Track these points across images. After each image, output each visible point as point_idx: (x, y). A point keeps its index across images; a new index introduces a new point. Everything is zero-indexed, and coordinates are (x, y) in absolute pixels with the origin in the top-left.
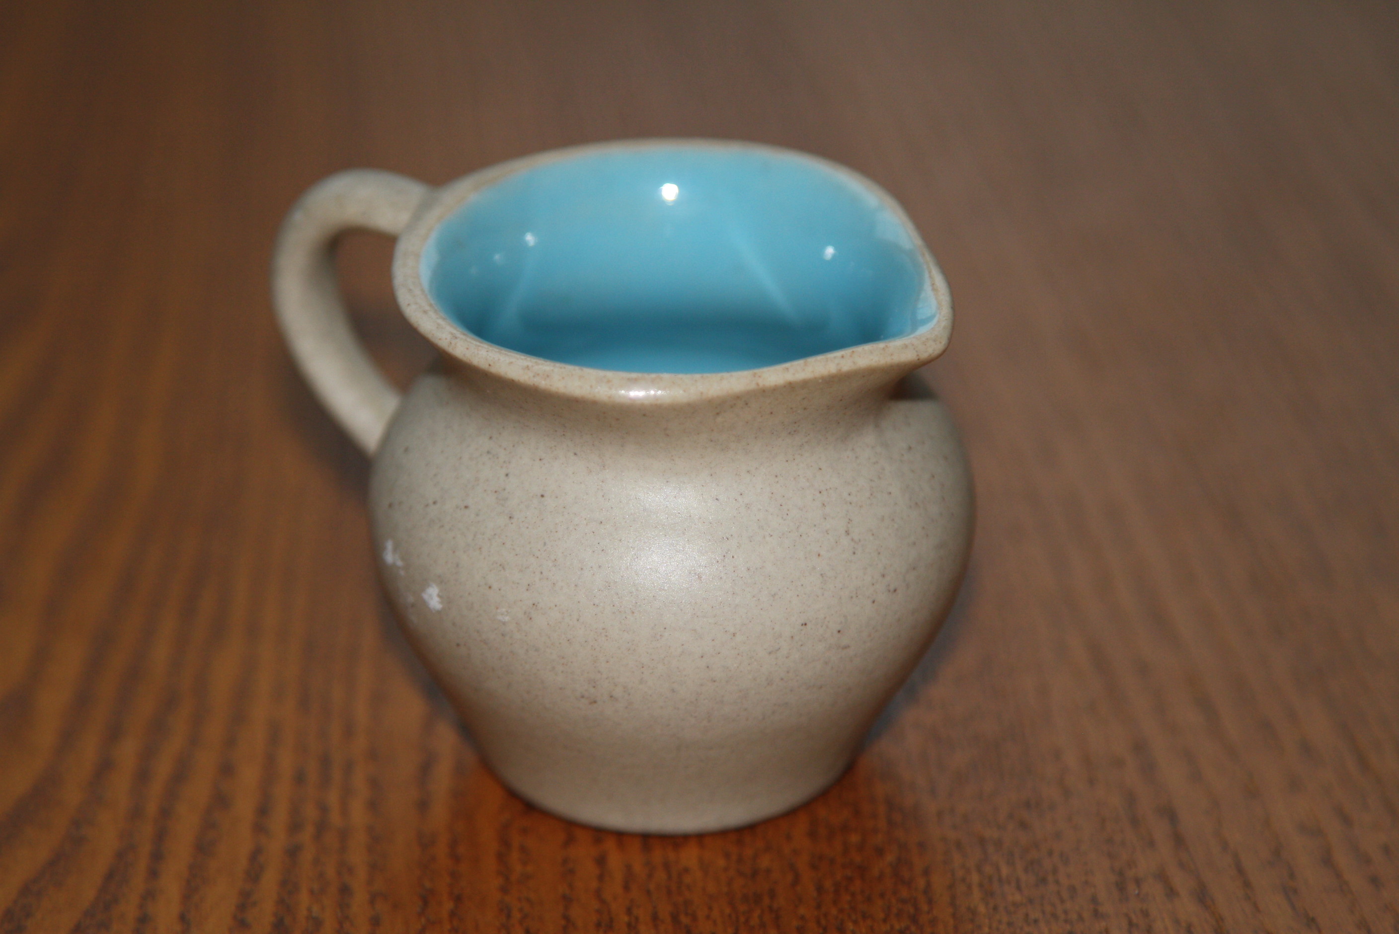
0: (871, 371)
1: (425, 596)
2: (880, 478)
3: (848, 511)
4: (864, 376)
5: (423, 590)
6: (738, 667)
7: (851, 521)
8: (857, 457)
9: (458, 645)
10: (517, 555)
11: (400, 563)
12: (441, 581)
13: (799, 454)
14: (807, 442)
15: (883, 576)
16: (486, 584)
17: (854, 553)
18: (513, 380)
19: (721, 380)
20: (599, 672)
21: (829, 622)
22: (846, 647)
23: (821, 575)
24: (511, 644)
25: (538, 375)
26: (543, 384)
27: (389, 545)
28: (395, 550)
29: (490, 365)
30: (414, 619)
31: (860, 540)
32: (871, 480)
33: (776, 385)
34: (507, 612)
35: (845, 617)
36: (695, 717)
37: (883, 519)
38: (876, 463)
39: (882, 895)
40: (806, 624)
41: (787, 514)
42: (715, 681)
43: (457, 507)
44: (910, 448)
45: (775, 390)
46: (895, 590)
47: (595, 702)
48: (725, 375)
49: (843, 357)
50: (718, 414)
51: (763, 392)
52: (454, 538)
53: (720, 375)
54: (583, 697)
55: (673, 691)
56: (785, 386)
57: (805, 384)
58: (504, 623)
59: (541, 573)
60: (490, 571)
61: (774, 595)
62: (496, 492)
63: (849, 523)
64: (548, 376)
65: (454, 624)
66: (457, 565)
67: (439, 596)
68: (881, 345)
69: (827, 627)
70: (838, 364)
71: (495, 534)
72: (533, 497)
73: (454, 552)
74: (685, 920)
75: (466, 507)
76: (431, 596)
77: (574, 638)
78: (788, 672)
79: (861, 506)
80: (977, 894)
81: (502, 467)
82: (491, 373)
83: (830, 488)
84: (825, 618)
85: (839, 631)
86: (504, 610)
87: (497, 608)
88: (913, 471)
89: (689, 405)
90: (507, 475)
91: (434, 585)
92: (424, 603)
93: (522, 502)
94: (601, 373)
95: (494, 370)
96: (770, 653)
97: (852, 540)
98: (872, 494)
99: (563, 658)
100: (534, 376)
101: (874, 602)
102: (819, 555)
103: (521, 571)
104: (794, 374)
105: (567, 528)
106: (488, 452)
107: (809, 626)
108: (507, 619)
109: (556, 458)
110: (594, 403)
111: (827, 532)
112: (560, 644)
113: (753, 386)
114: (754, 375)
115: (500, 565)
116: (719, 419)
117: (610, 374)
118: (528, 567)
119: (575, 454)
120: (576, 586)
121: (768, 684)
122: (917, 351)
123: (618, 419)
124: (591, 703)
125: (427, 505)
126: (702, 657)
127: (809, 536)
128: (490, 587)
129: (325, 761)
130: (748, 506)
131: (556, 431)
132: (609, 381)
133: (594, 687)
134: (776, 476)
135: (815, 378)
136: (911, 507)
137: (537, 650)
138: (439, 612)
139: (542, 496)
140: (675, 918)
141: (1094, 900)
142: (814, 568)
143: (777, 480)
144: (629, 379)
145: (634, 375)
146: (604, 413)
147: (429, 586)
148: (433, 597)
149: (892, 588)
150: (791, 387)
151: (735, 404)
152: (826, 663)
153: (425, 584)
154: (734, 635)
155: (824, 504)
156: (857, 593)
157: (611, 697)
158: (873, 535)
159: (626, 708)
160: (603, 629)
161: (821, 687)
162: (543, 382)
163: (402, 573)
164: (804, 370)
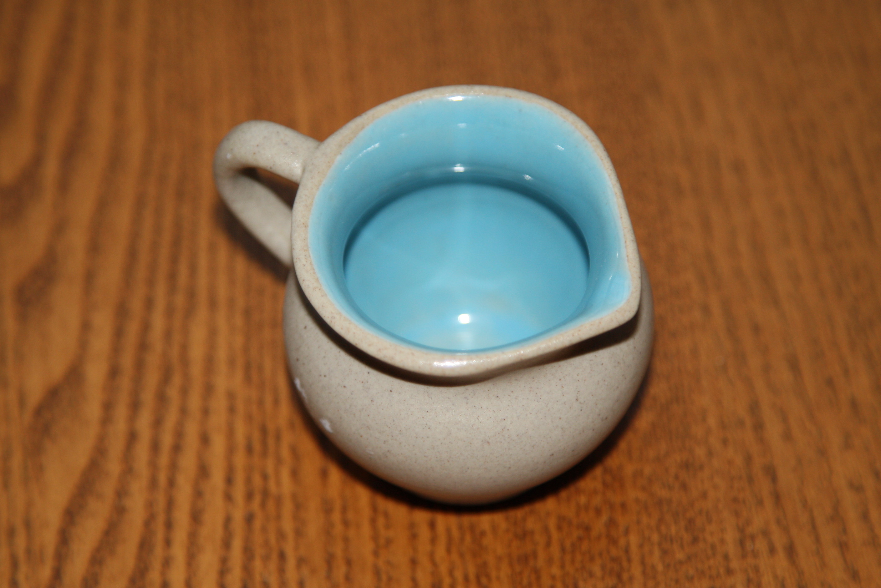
1: (323, 423)
3: (577, 386)
5: (320, 418)
6: (512, 480)
7: (579, 392)
11: (305, 395)
16: (359, 434)
17: (581, 410)
21: (567, 449)
23: (562, 428)
24: (375, 463)
27: (298, 381)
28: (302, 386)
31: (584, 402)
34: (372, 450)
35: (576, 443)
37: (598, 382)
39: (601, 554)
41: (540, 399)
59: (392, 436)
60: (361, 428)
62: (362, 382)
63: (578, 393)
67: (330, 426)
69: (566, 452)
71: (363, 409)
72: (385, 391)
73: (338, 410)
74: (484, 580)
75: (344, 387)
79: (585, 380)
80: (657, 553)
84: (564, 448)
85: (573, 451)
86: (370, 449)
87: (366, 447)
91: (327, 421)
97: (580, 403)
101: (593, 430)
102: (560, 418)
105: (407, 413)
107: (555, 455)
108: (372, 453)
111: (565, 403)
115: (367, 427)
118: (384, 432)
120: (414, 446)
127: (554, 409)
128: (361, 436)
129: (264, 431)
137: (391, 469)
138: (330, 433)
139: (391, 391)
140: (478, 578)
141: (726, 557)
142: (557, 426)
148: (326, 425)
149: (604, 418)
155: (562, 387)
158: (593, 395)
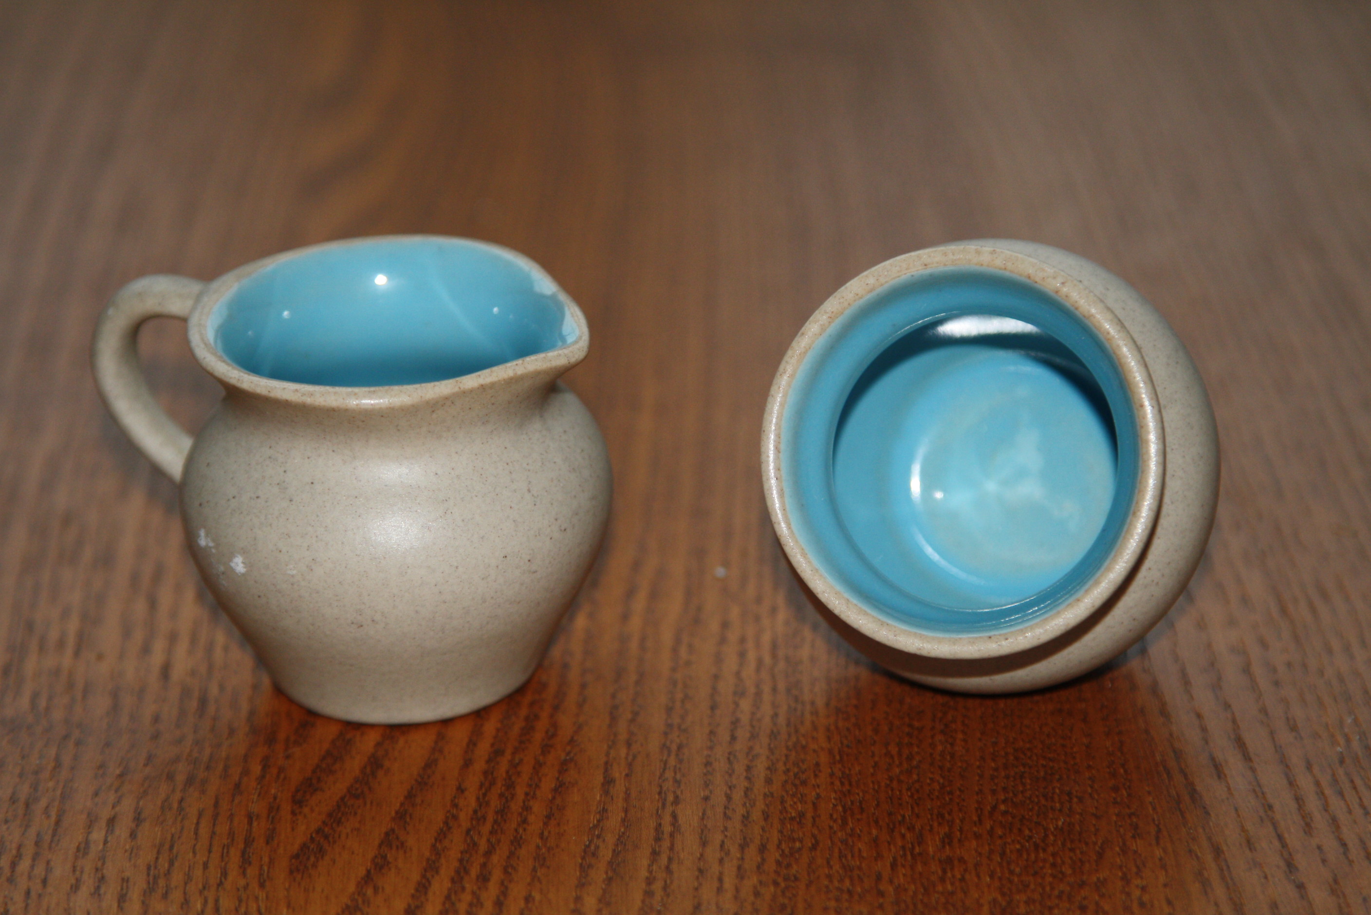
0: (537, 373)
1: (232, 565)
2: (546, 452)
4: (532, 378)
5: (231, 560)
6: (461, 591)
7: (531, 482)
8: (530, 439)
9: (259, 597)
10: (298, 526)
11: (211, 544)
12: (244, 552)
13: (491, 438)
14: (495, 429)
15: (556, 520)
16: (277, 549)
17: (535, 505)
18: (287, 400)
19: (434, 387)
20: (363, 603)
21: (522, 554)
22: (535, 572)
23: (514, 521)
24: (299, 590)
25: (305, 394)
26: (309, 400)
27: (202, 533)
28: (207, 535)
29: (269, 392)
30: (224, 582)
31: (538, 496)
32: (541, 454)
33: (472, 388)
34: (294, 567)
35: (533, 550)
36: (433, 630)
37: (552, 480)
38: (544, 442)
40: (506, 557)
41: (486, 481)
42: (445, 602)
43: (251, 498)
44: (565, 432)
45: (471, 391)
46: (565, 530)
47: (362, 626)
48: (437, 383)
49: (517, 365)
50: (433, 411)
51: (464, 393)
52: (251, 520)
53: (432, 384)
54: (353, 623)
55: (417, 612)
56: (478, 388)
57: (492, 385)
58: (293, 576)
59: (317, 537)
60: (280, 539)
61: (482, 538)
62: (278, 484)
63: (529, 484)
64: (312, 395)
65: (256, 582)
66: (255, 539)
67: (243, 563)
68: (542, 355)
69: (521, 558)
70: (514, 370)
71: (281, 514)
72: (305, 485)
73: (252, 530)
75: (258, 497)
76: (237, 564)
77: (344, 580)
78: (496, 592)
79: (536, 472)
81: (281, 467)
82: (270, 398)
83: (514, 461)
84: (519, 551)
85: (529, 561)
86: (291, 566)
87: (287, 565)
88: (569, 447)
89: (413, 406)
90: (285, 472)
91: (239, 556)
92: (233, 570)
93: (298, 489)
94: (349, 389)
95: (273, 395)
96: (483, 579)
97: (533, 495)
98: (542, 464)
99: (337, 596)
100: (302, 396)
101: (551, 539)
102: (511, 507)
103: (302, 537)
104: (484, 379)
105: (333, 503)
106: (270, 458)
107: (508, 558)
108: (294, 572)
109: (319, 456)
110: (346, 410)
111: (515, 491)
112: (334, 586)
113: (456, 389)
114: (457, 382)
115: (287, 535)
116: (434, 416)
117: (356, 390)
118: (306, 534)
119: (333, 451)
120: (342, 543)
121: (483, 602)
122: (567, 357)
123: (363, 421)
124: (359, 627)
125: (229, 500)
126: (436, 585)
127: (502, 495)
128: (280, 551)
130: (458, 477)
131: (318, 436)
132: (355, 394)
133: (360, 615)
134: (476, 455)
135: (499, 381)
136: (570, 471)
137: (317, 592)
138: (243, 575)
139: (312, 483)
142: (508, 517)
143: (476, 457)
144: (369, 392)
145: (372, 389)
146: (354, 417)
147: (235, 557)
148: (239, 565)
149: (563, 528)
150: (483, 388)
151: (445, 404)
152: (522, 584)
153: (232, 556)
154: (457, 567)
155: (511, 472)
156: (539, 533)
157: (373, 621)
158: (546, 491)
159: (384, 628)
160: (365, 571)
161: (519, 603)
162: (309, 399)
163: (214, 551)
164: (491, 375)
